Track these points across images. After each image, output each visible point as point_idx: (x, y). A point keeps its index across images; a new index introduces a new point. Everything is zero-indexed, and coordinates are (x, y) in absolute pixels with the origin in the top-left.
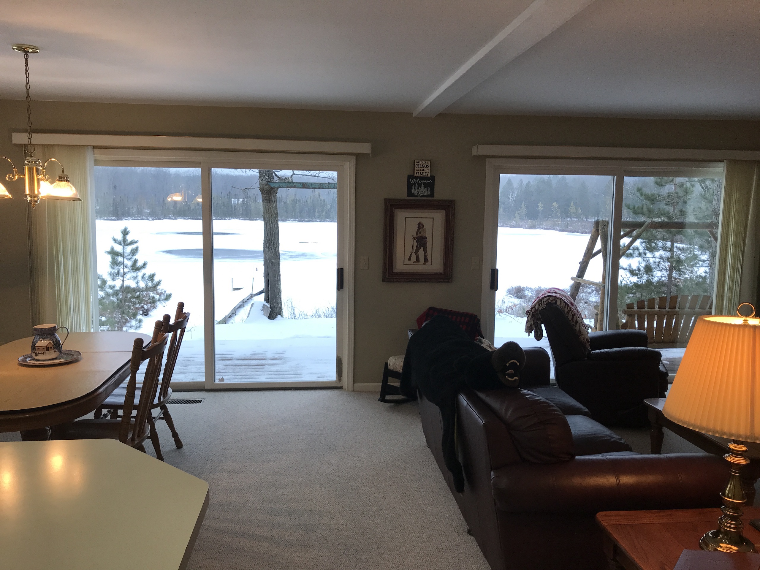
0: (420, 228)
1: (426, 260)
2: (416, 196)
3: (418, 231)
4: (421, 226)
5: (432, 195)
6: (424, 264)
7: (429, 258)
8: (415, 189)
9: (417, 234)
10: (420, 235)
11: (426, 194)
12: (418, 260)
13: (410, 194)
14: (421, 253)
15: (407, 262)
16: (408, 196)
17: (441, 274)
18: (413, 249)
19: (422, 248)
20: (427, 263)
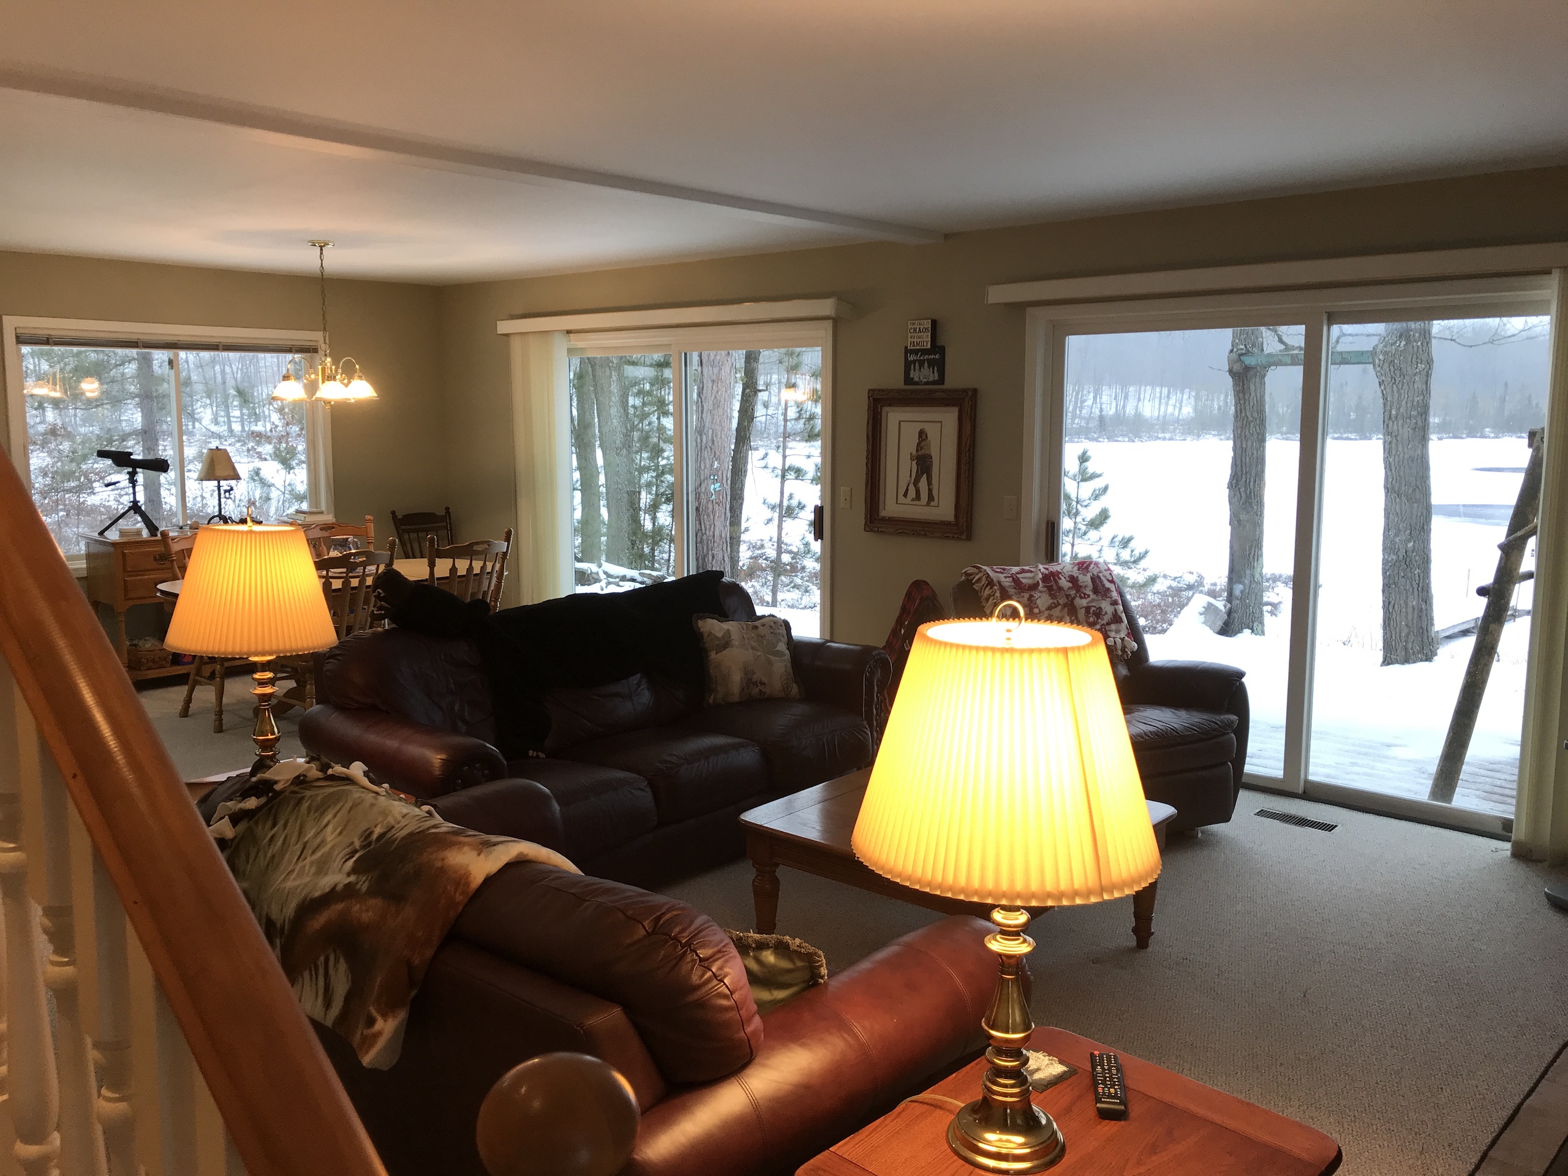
0: (922, 440)
1: (931, 498)
2: (917, 383)
3: (918, 445)
4: (924, 437)
5: (941, 380)
6: (928, 504)
7: (935, 493)
8: (914, 371)
9: (917, 451)
10: (920, 453)
11: (931, 379)
12: (918, 497)
13: (908, 380)
14: (923, 483)
15: (901, 499)
16: (905, 384)
17: (948, 523)
18: (911, 476)
19: (925, 476)
20: (932, 503)
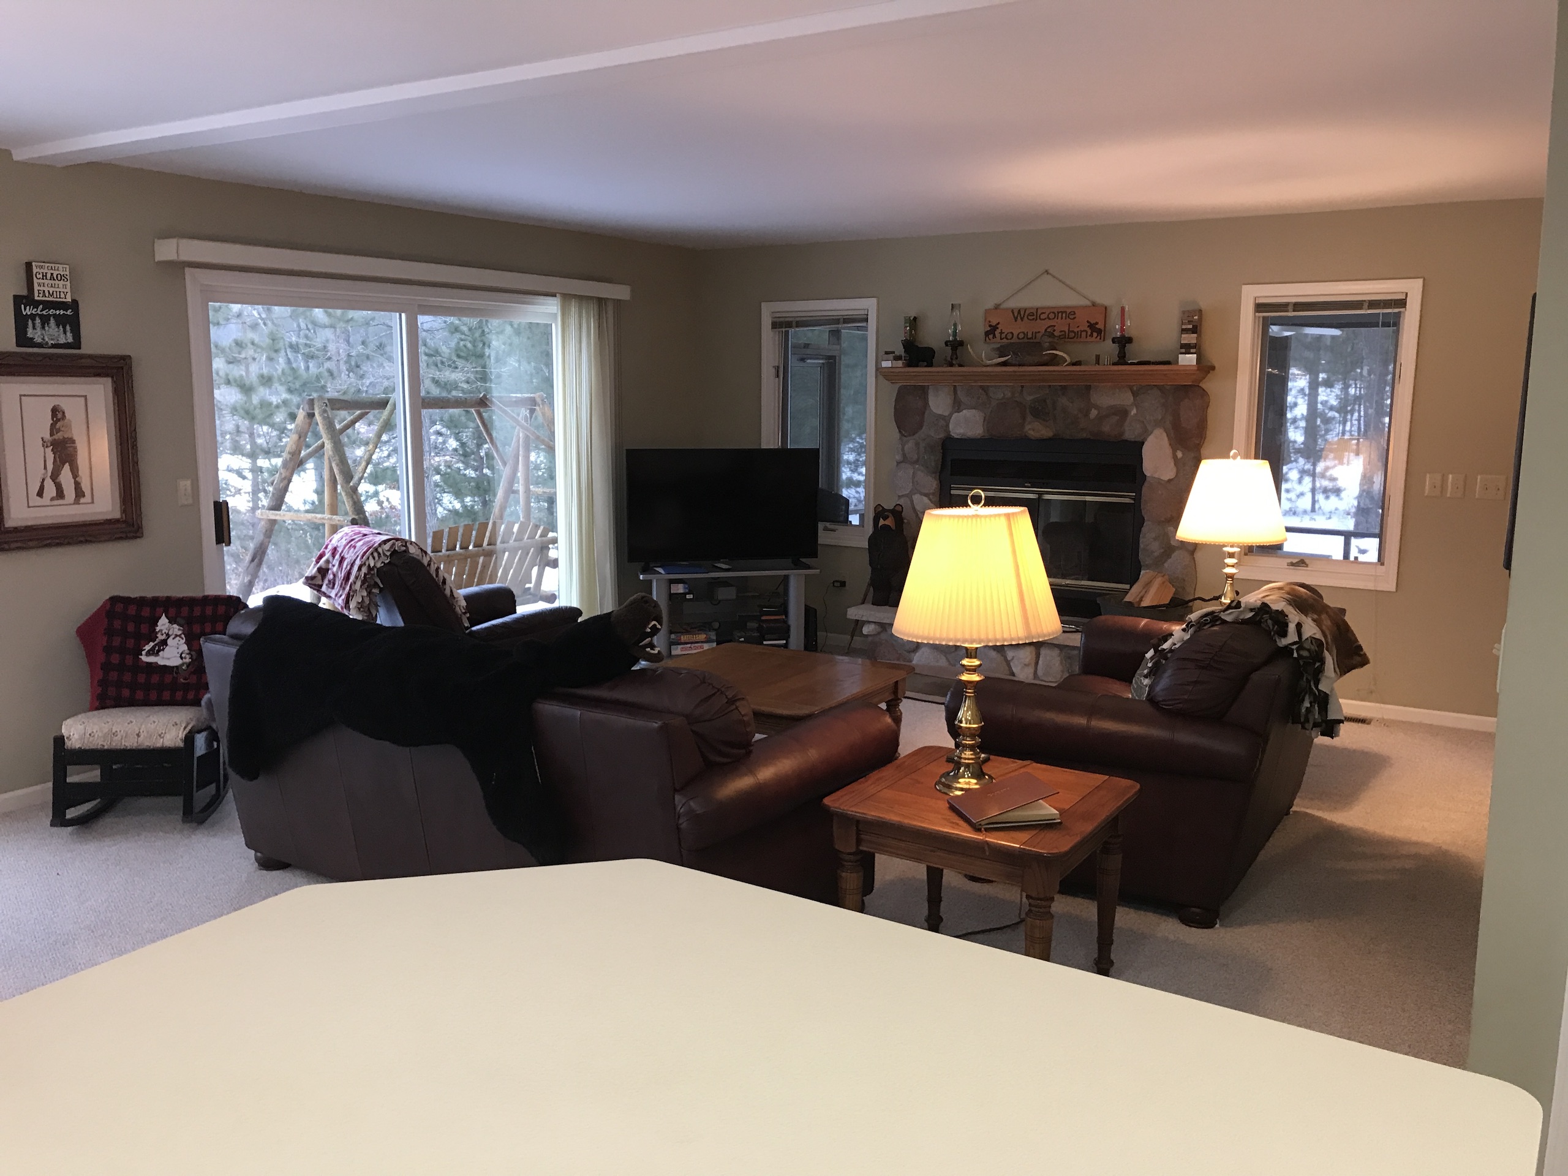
0: (59, 420)
1: (79, 493)
2: (40, 345)
3: (53, 426)
4: (60, 416)
5: (77, 343)
6: (77, 501)
7: (85, 486)
8: (34, 328)
9: (51, 435)
10: (57, 436)
11: (62, 341)
12: (60, 494)
13: (22, 339)
14: (66, 475)
16: (18, 345)
17: (117, 521)
18: (45, 468)
19: (67, 466)
20: (82, 500)
